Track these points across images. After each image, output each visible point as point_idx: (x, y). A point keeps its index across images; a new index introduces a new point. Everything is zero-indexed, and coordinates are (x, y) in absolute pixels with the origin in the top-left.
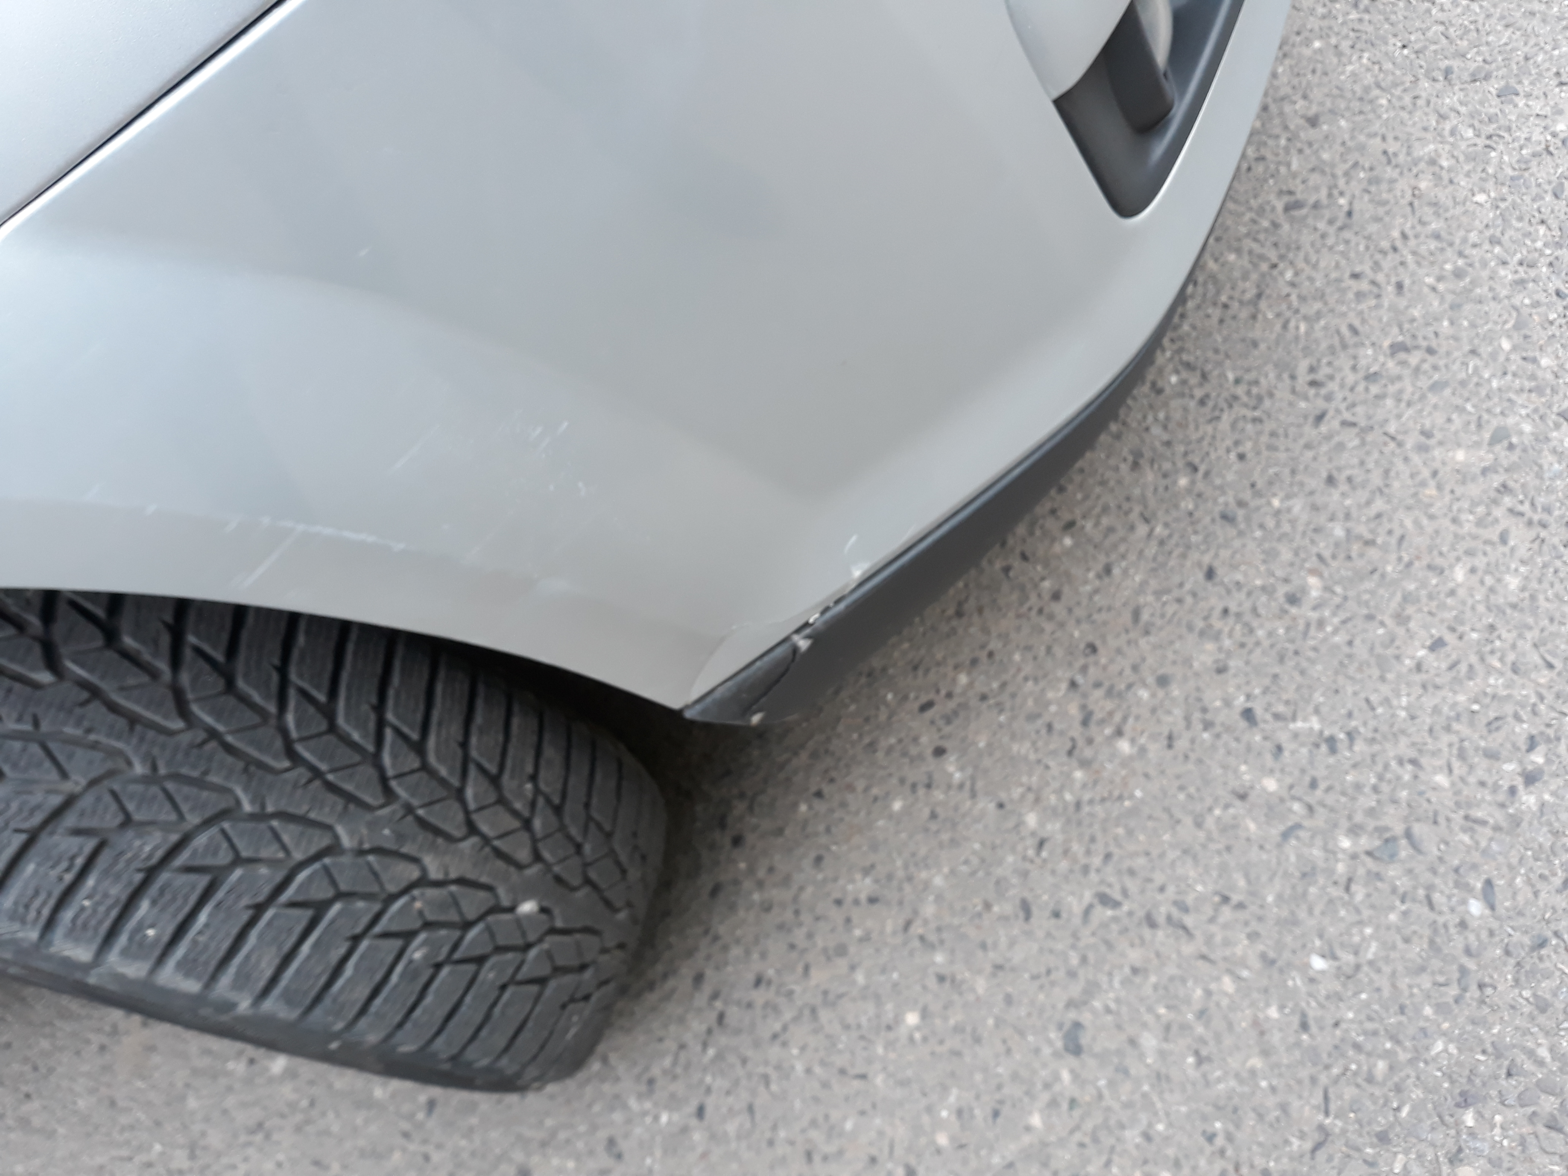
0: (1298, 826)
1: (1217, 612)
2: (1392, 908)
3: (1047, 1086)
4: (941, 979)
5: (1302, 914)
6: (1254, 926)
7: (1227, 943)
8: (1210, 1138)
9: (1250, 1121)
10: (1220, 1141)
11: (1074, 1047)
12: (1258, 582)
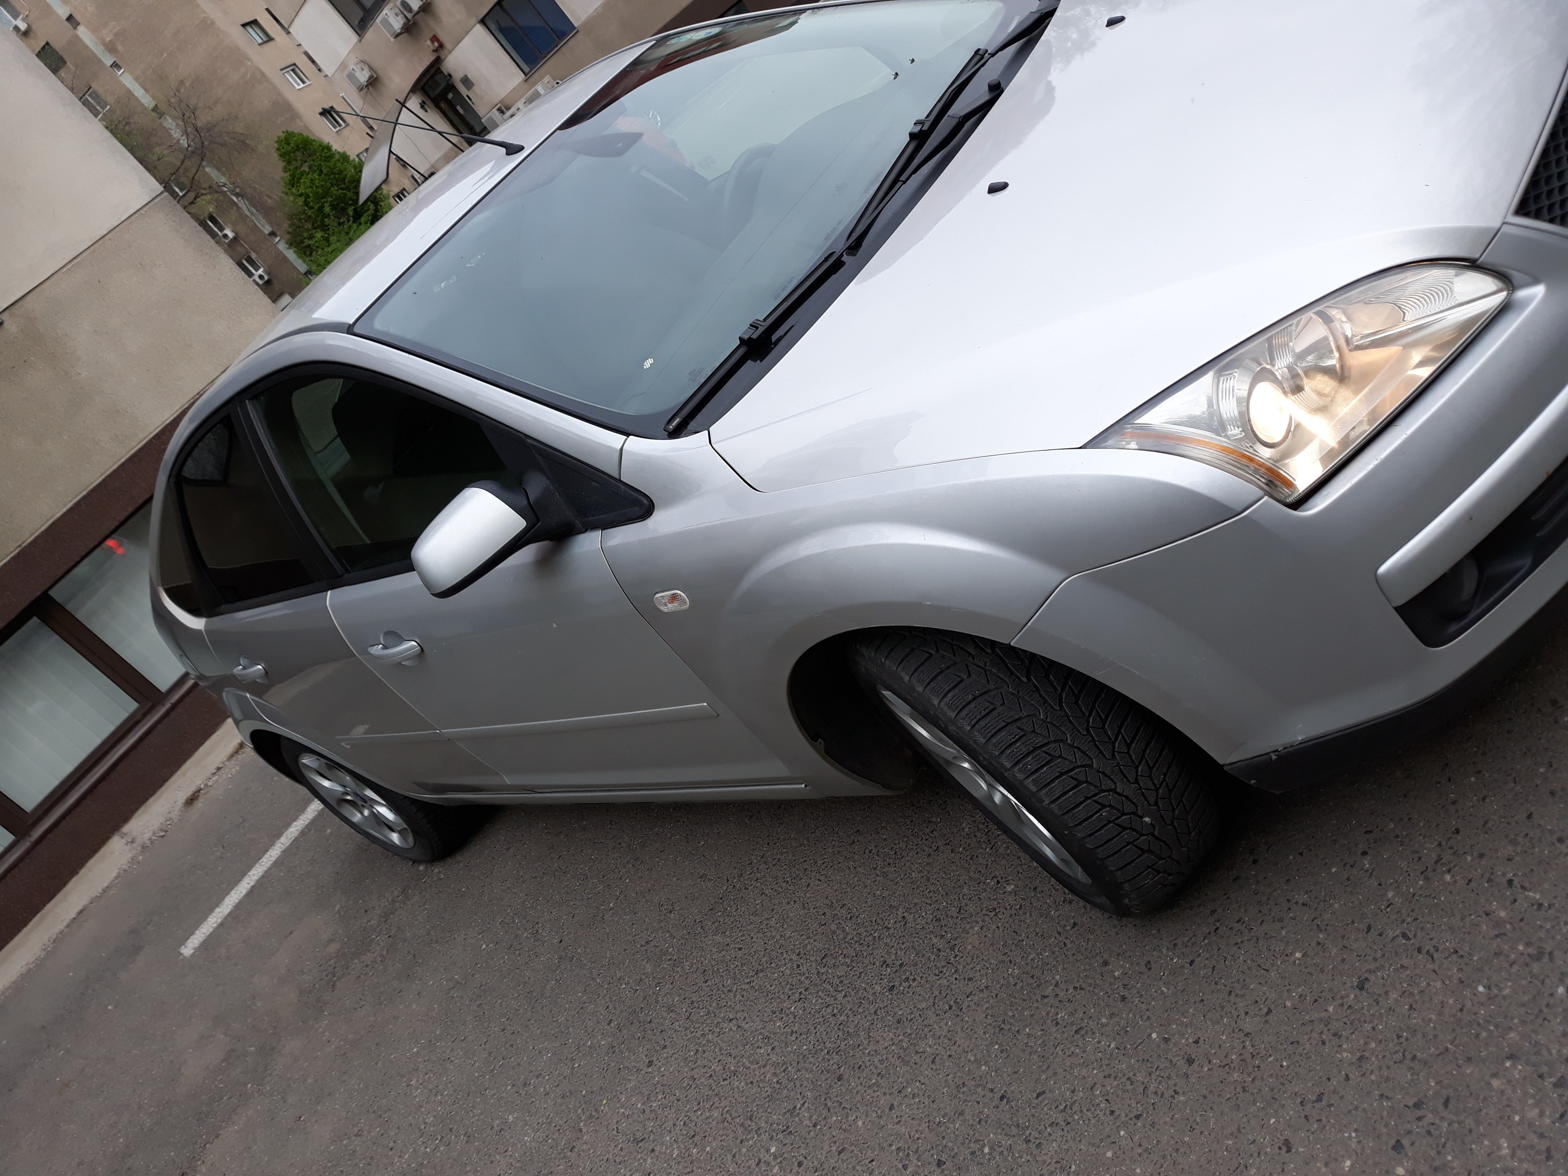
0: (1505, 934)
1: (1522, 834)
2: (1526, 978)
3: (1342, 998)
4: (1318, 944)
5: (1486, 969)
6: (1463, 966)
7: (1448, 969)
8: (1399, 1037)
9: (1419, 1036)
10: (1402, 1040)
11: (1361, 987)
12: (1549, 827)
